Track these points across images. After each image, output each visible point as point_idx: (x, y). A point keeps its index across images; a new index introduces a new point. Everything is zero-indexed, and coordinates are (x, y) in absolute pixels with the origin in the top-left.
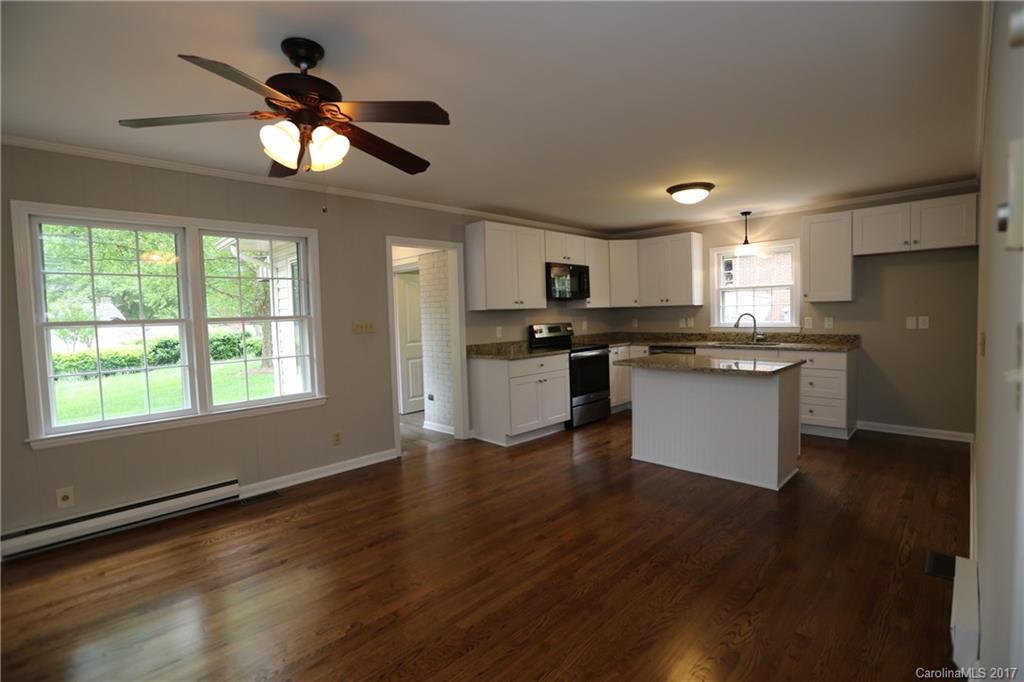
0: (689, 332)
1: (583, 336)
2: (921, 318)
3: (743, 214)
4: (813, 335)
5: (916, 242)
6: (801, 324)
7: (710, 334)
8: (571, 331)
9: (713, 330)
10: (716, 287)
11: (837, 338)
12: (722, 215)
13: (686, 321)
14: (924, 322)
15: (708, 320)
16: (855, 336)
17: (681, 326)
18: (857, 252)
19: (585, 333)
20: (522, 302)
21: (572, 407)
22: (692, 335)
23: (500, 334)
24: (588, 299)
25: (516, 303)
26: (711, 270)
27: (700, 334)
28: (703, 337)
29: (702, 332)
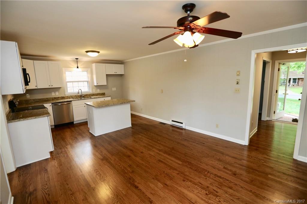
3: (76, 59)
5: (116, 72)
6: (92, 91)
7: (66, 96)
10: (66, 81)
13: (55, 93)
14: (115, 89)
16: (104, 93)
17: (53, 95)
18: (107, 74)
22: (59, 97)
26: (64, 75)
27: (62, 97)
29: (63, 96)
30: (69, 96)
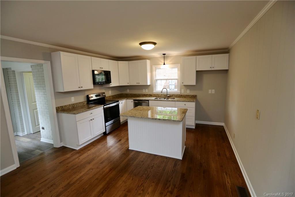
0: (146, 94)
1: (110, 96)
2: (212, 90)
3: (163, 54)
4: (184, 95)
5: (213, 67)
6: (180, 91)
7: (153, 94)
8: (105, 95)
9: (154, 93)
10: (155, 79)
11: (190, 96)
12: (157, 55)
13: (145, 90)
14: (213, 91)
15: (152, 90)
16: (196, 95)
17: (143, 92)
18: (197, 70)
19: (111, 95)
20: (82, 87)
21: (106, 127)
23: (73, 100)
24: (111, 84)
25: (79, 87)
26: (153, 72)
27: (150, 94)
28: (150, 96)
30: (156, 95)
